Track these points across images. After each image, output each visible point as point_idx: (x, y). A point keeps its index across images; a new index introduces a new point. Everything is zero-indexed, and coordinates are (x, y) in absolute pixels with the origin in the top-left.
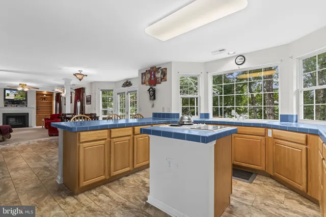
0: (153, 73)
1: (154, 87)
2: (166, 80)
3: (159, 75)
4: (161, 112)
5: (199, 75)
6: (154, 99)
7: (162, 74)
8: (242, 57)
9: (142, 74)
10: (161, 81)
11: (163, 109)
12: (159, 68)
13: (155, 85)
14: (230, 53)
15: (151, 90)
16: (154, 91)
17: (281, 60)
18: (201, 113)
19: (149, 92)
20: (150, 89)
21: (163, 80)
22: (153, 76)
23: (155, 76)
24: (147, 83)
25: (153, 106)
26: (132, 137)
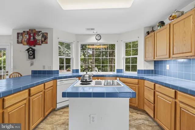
0: (32, 35)
1: (33, 48)
2: (47, 43)
3: (39, 38)
4: (42, 69)
5: (72, 43)
6: (34, 58)
7: (42, 37)
8: (99, 36)
9: (18, 34)
10: (42, 43)
11: (44, 67)
12: (39, 32)
13: (34, 46)
14: (95, 32)
15: (31, 49)
16: (34, 51)
17: (117, 41)
18: (74, 69)
19: (28, 52)
20: (29, 49)
21: (43, 42)
22: (32, 38)
23: (34, 38)
24: (25, 43)
25: (32, 64)
26: (27, 99)
